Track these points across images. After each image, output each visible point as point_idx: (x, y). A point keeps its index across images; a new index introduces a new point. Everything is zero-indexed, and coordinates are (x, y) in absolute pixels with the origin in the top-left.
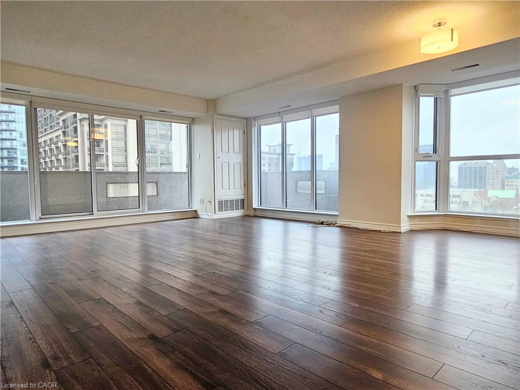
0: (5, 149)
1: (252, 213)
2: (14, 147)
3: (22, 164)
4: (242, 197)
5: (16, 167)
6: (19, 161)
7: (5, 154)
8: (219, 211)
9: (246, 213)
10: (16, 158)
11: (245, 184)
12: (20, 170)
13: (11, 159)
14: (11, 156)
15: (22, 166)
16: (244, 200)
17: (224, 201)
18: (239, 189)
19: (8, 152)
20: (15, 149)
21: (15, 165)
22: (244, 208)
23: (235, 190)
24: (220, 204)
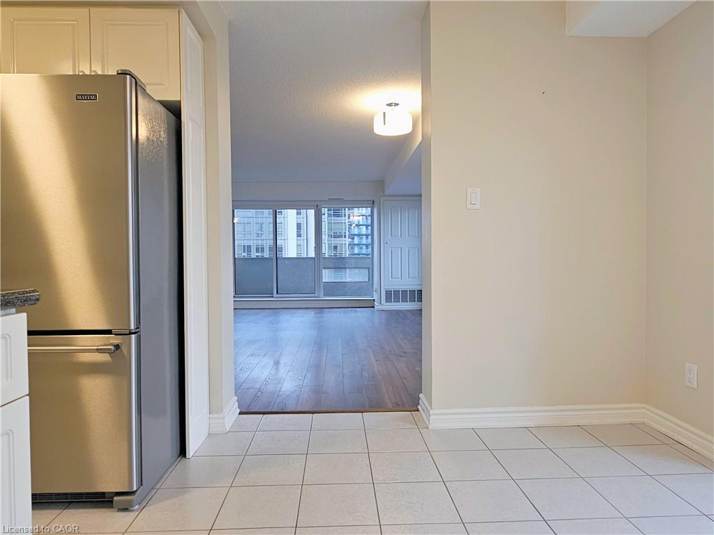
4: (420, 287)
8: (386, 302)
17: (394, 291)
18: (415, 278)
23: (409, 279)
24: (388, 293)
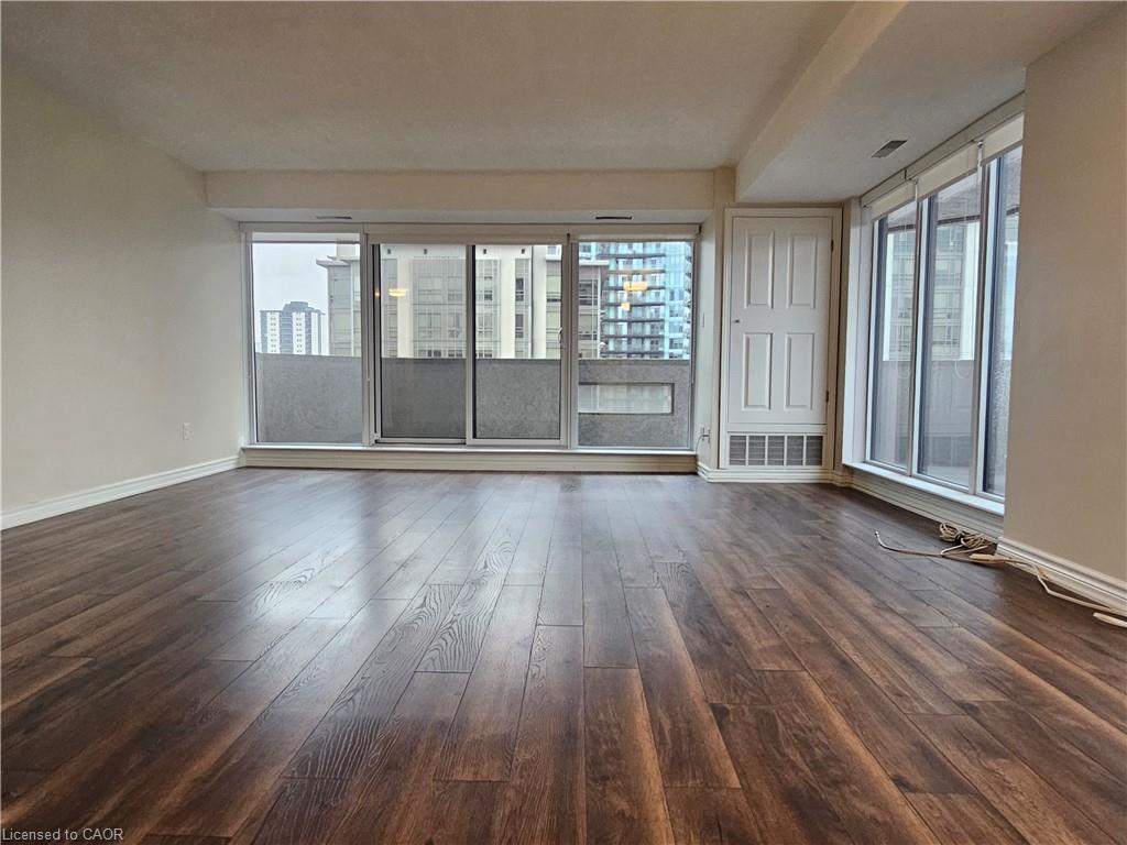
0: (647, 321)
1: (838, 479)
2: (661, 317)
3: (671, 347)
4: (816, 431)
5: (662, 353)
6: (667, 343)
7: (648, 330)
8: (731, 463)
9: (830, 476)
10: (662, 337)
11: (828, 393)
12: (666, 357)
13: (656, 339)
14: (655, 334)
15: (672, 351)
16: (822, 437)
17: (751, 437)
18: (804, 406)
19: (652, 327)
20: (663, 320)
21: (660, 349)
22: (819, 463)
23: (790, 410)
24: (737, 443)
